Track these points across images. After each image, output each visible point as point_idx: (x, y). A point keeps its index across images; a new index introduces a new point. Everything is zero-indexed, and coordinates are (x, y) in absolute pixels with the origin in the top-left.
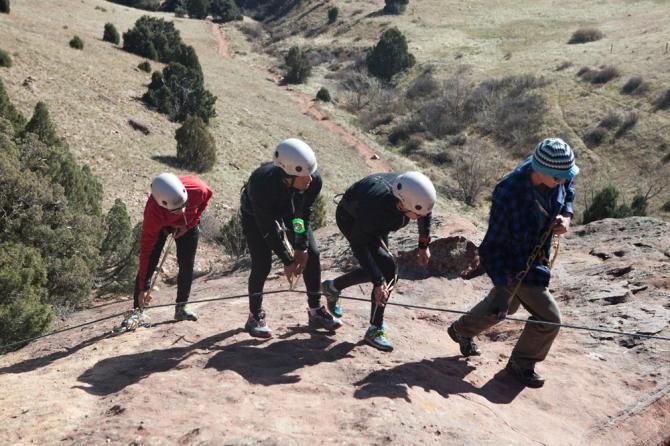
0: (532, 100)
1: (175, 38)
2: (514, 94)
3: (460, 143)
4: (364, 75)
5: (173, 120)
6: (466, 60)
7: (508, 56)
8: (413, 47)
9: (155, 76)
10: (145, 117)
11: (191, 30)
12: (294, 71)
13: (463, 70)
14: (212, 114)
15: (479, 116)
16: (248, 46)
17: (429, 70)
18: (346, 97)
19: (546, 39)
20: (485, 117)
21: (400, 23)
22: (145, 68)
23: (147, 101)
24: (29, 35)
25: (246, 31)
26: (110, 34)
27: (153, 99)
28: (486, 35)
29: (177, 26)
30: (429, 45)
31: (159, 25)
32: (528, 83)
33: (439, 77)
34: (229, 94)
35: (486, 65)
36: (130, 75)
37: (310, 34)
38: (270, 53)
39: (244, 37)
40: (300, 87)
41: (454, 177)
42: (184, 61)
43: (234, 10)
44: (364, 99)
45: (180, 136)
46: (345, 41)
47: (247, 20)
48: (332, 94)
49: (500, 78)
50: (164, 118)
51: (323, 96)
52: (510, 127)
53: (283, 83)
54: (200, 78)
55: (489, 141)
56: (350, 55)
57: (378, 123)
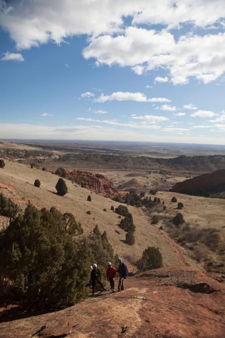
0: (216, 235)
1: (127, 211)
2: (211, 233)
3: (196, 244)
4: (172, 224)
5: (126, 231)
6: (198, 223)
7: (209, 223)
8: (184, 218)
9: (122, 220)
10: (119, 229)
11: (131, 209)
12: (154, 221)
13: (197, 225)
14: (134, 230)
15: (201, 238)
16: (143, 214)
17: (188, 224)
18: (167, 229)
19: (219, 219)
20: (203, 238)
21: (181, 211)
22: (120, 217)
23: (119, 226)
24: (95, 208)
25: (143, 210)
26: (112, 208)
27: (121, 225)
28: (204, 217)
29: (128, 208)
30: (189, 218)
31: (124, 207)
32: (214, 230)
33: (191, 226)
34: (138, 225)
35: (203, 224)
36: (116, 219)
37: (159, 212)
38: (149, 216)
39: (142, 211)
40: (156, 225)
41: (195, 254)
42: (129, 217)
43: (141, 205)
44: (172, 230)
45: (127, 235)
46: (167, 215)
47: (144, 207)
48: (164, 228)
49: (207, 228)
50: (123, 230)
51: (161, 228)
52: (210, 242)
53: (151, 224)
54: (132, 221)
55: (204, 245)
56: (168, 218)
57: (175, 237)
